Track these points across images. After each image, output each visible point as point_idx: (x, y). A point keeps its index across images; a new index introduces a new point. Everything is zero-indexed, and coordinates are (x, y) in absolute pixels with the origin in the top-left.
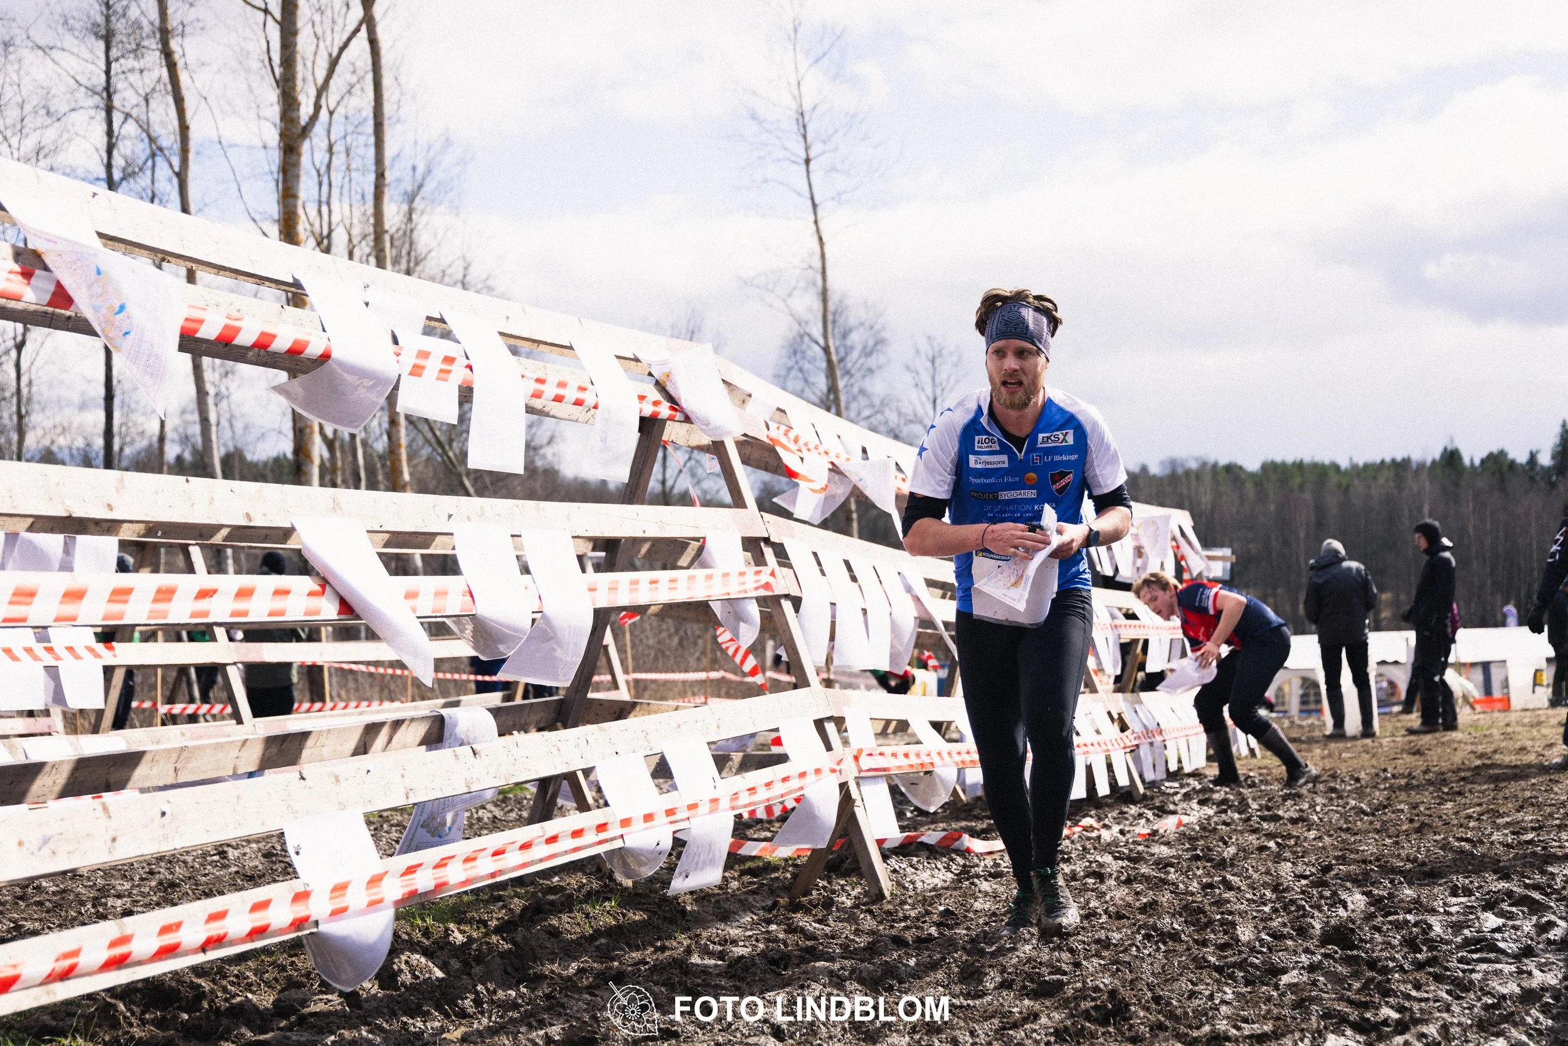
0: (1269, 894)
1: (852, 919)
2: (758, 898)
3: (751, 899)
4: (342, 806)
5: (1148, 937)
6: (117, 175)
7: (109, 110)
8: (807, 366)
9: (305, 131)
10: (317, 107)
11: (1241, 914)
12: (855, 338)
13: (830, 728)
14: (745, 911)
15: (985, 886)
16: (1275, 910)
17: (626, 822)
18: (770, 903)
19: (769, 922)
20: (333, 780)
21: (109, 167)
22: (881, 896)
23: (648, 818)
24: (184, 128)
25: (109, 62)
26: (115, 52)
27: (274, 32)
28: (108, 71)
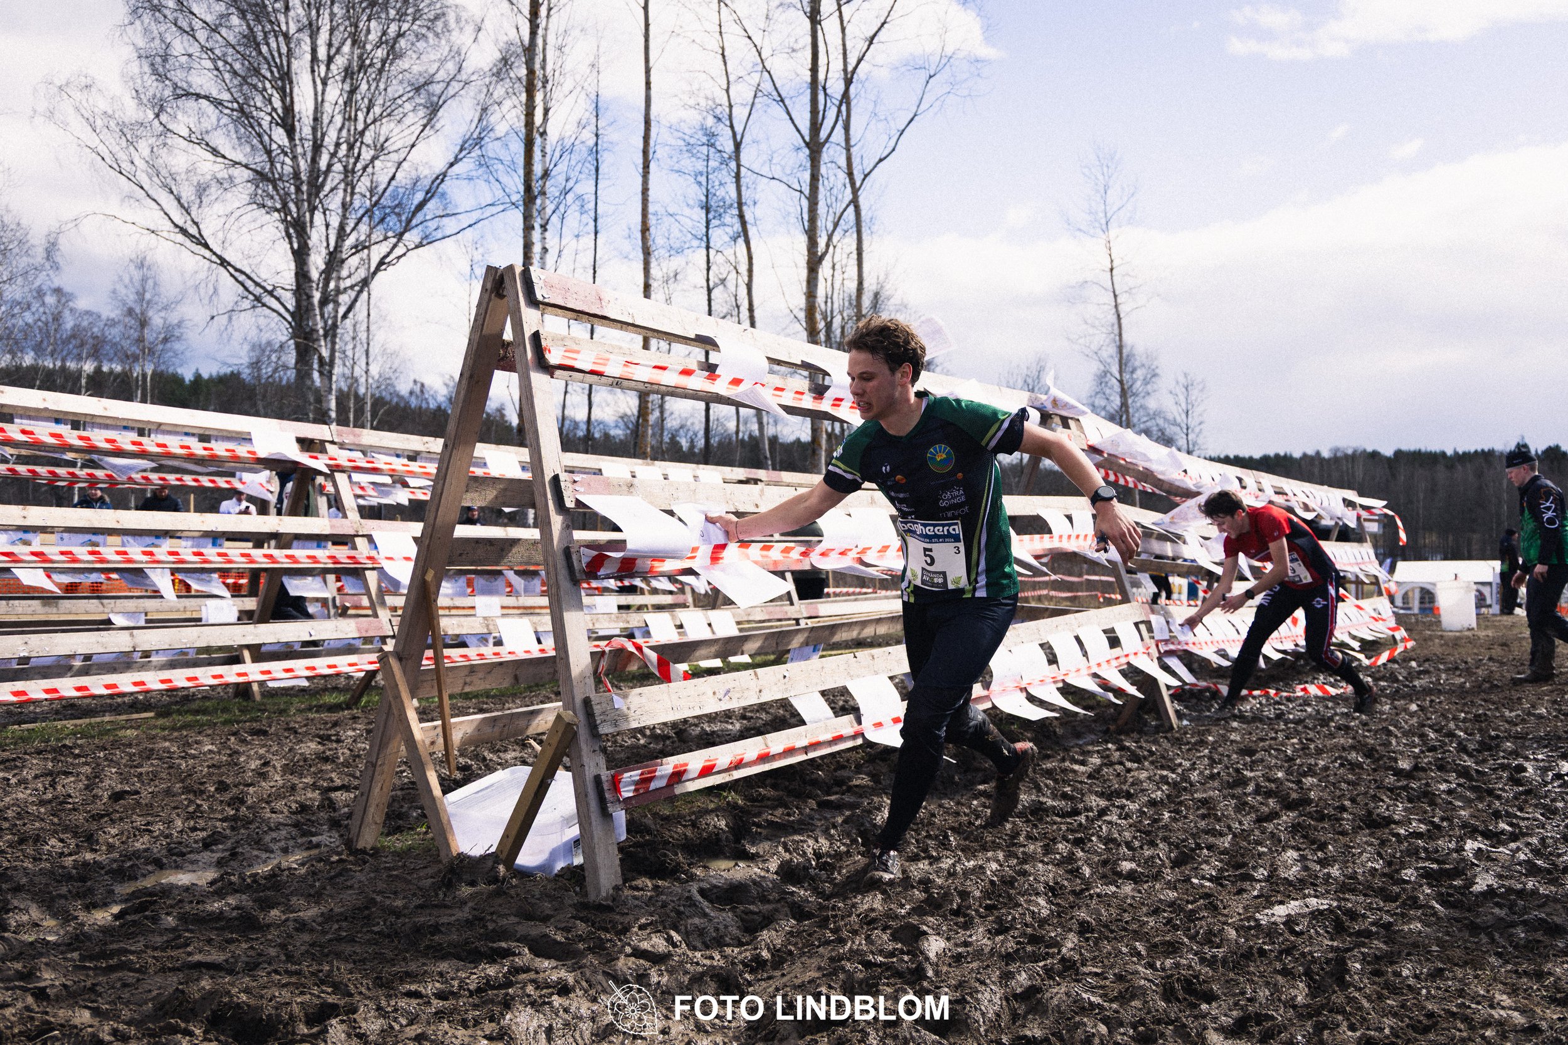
0: (1416, 740)
1: (1155, 742)
4: (876, 673)
5: (1342, 765)
6: (711, 284)
7: (708, 248)
8: (1108, 391)
9: (821, 258)
10: (828, 246)
11: (1401, 753)
12: (1139, 374)
13: (1143, 627)
15: (1235, 724)
16: (1422, 752)
19: (1107, 742)
21: (708, 280)
22: (1172, 728)
24: (750, 258)
25: (708, 222)
26: (710, 216)
27: (805, 203)
28: (707, 227)
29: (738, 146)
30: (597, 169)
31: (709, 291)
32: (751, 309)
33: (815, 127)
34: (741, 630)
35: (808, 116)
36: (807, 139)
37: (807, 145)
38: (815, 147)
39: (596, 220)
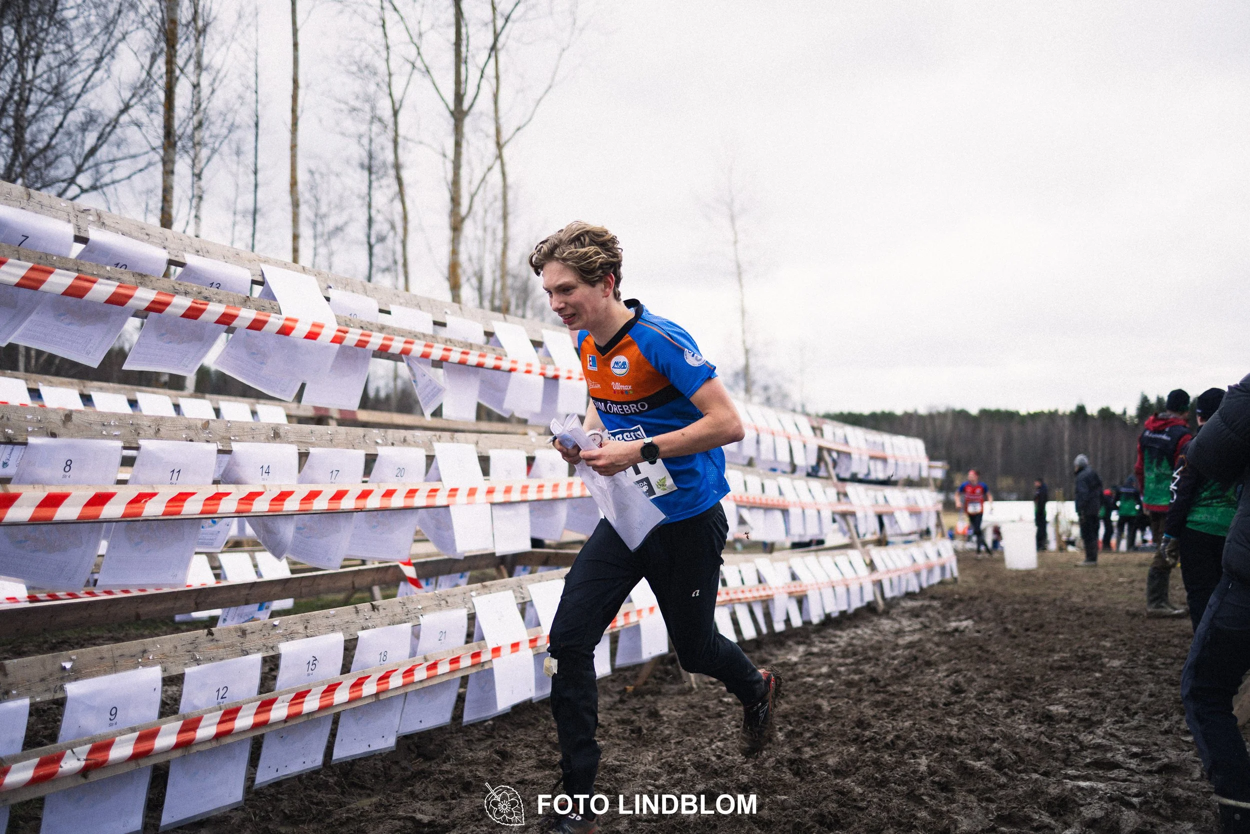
2: (615, 684)
3: (610, 685)
6: (373, 240)
9: (463, 220)
10: (471, 205)
14: (604, 694)
17: (496, 651)
18: (621, 688)
20: (240, 634)
23: (515, 646)
24: (405, 218)
25: (370, 182)
26: (374, 177)
27: (450, 166)
28: (370, 187)
29: (395, 113)
30: (257, 125)
31: (371, 247)
32: (405, 265)
33: (459, 97)
34: (293, 571)
35: (452, 86)
36: (452, 107)
37: (452, 113)
38: (459, 114)
39: (256, 173)
